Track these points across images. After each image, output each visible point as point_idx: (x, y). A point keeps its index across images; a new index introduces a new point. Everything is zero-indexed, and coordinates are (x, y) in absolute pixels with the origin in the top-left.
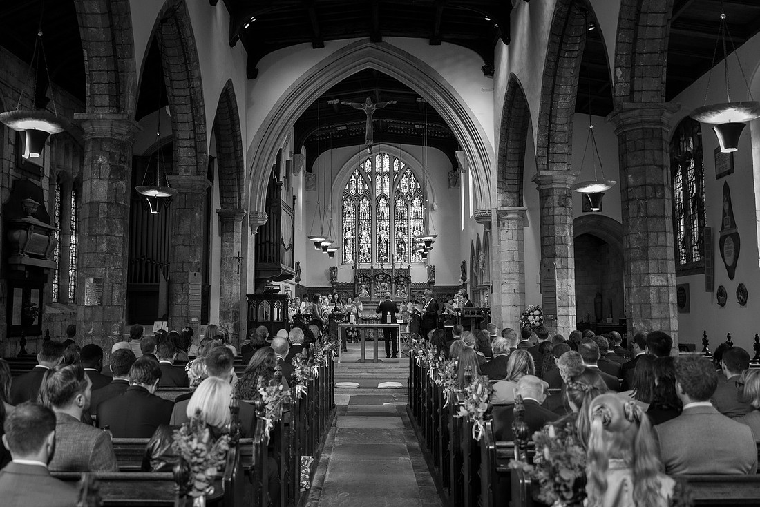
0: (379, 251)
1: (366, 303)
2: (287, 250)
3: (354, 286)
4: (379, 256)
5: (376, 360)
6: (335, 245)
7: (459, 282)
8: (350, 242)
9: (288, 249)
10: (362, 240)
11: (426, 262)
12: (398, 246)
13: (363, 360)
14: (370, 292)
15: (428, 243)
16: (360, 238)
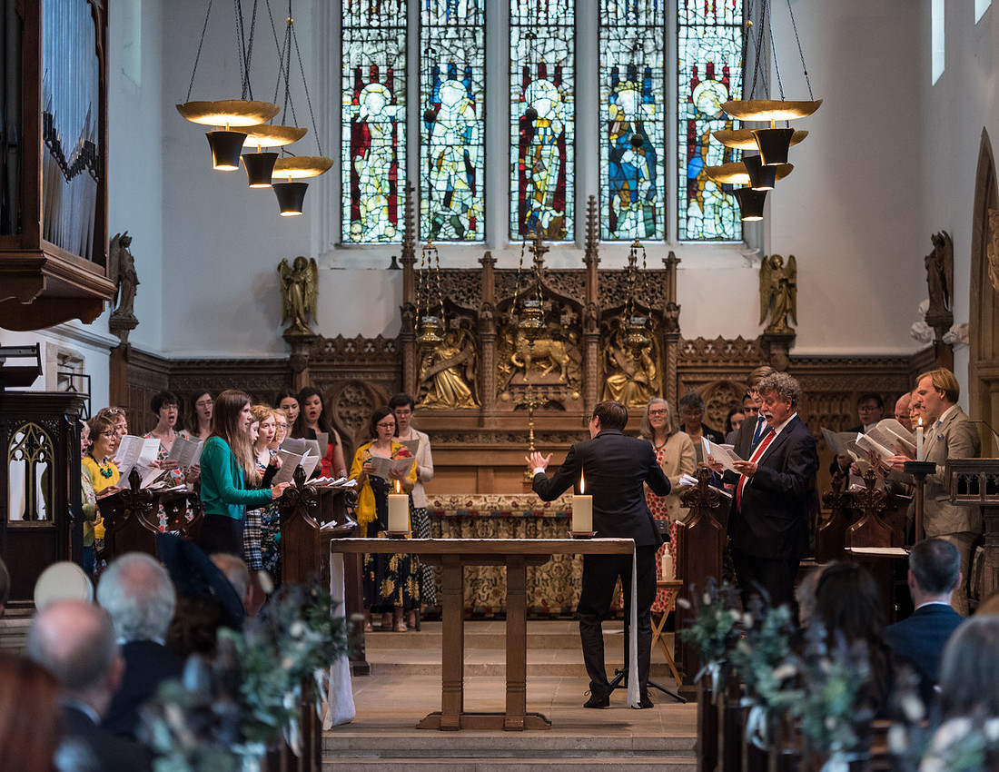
0: (523, 182)
1: (461, 435)
2: (70, 174)
3: (399, 357)
4: (524, 205)
5: (517, 715)
6: (308, 147)
7: (914, 337)
8: (379, 140)
9: (79, 165)
10: (438, 129)
11: (752, 235)
12: (615, 156)
13: (452, 716)
14: (476, 385)
15: (777, 142)
16: (431, 118)
